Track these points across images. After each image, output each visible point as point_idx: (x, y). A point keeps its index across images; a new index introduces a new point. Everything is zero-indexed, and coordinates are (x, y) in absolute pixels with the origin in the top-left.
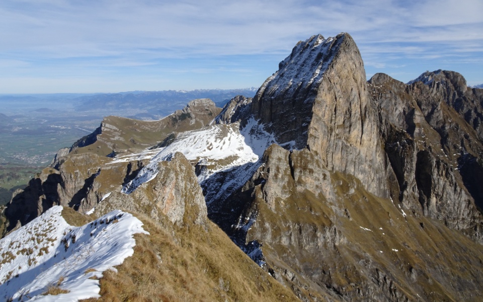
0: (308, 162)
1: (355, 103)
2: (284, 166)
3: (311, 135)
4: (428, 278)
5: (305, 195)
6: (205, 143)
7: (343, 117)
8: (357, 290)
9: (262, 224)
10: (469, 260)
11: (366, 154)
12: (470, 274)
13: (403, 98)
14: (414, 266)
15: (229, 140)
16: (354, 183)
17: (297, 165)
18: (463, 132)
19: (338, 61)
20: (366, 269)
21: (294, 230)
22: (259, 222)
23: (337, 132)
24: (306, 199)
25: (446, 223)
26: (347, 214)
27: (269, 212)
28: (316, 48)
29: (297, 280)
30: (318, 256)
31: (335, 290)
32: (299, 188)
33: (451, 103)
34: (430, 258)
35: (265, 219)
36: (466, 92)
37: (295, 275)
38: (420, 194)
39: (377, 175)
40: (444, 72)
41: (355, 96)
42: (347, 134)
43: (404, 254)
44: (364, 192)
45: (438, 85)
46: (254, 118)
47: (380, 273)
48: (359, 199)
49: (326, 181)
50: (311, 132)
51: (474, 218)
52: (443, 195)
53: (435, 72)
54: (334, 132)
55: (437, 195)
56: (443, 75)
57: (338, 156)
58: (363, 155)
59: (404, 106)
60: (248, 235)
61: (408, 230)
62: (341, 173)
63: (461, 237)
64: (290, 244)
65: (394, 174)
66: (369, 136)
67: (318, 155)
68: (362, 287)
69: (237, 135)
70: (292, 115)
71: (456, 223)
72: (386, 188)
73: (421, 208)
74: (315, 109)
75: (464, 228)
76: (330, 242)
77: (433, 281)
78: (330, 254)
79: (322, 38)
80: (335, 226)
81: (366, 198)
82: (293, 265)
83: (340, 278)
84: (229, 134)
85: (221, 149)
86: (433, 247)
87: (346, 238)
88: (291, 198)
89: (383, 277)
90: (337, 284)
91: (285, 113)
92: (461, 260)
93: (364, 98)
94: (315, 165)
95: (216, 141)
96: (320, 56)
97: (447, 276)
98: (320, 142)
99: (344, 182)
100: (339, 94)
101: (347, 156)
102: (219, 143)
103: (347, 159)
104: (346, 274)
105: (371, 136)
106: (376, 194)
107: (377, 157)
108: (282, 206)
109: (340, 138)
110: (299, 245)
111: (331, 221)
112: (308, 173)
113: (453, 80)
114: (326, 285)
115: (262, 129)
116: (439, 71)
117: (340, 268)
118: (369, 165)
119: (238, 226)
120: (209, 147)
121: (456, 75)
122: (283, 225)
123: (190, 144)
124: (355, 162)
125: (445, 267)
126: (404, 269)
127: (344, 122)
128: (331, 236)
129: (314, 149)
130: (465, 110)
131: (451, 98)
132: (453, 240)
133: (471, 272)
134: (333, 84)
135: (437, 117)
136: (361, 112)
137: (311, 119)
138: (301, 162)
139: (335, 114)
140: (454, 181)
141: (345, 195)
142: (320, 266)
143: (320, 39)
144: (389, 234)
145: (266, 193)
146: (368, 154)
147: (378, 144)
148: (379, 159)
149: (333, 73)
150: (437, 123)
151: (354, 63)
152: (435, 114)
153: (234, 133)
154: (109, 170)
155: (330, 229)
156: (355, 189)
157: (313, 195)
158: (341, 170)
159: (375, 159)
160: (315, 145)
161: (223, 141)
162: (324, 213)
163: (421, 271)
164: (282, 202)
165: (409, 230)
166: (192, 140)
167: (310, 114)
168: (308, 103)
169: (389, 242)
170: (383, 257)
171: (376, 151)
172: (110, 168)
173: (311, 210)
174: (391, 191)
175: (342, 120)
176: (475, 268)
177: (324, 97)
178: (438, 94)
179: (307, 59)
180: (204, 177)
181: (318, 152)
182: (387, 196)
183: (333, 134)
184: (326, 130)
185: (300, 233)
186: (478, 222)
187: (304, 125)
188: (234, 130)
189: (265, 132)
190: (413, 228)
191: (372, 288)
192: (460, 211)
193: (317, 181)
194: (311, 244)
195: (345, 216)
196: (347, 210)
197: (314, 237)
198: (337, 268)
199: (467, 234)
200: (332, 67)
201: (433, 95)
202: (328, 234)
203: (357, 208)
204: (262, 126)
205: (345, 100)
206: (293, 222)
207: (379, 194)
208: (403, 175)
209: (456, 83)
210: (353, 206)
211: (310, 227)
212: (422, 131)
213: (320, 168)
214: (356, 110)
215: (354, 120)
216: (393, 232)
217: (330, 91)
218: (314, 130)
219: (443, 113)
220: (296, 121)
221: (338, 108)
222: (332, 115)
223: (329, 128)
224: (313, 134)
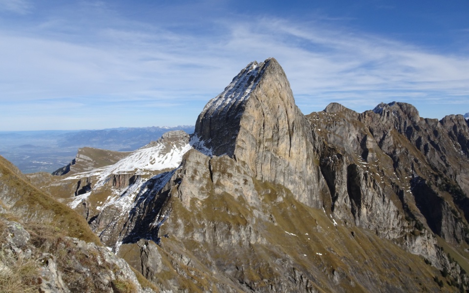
0: (227, 167)
1: (282, 119)
2: (203, 170)
3: (239, 146)
4: (350, 281)
5: (224, 197)
6: (149, 158)
7: (271, 131)
8: (270, 286)
9: (174, 220)
10: (398, 268)
11: (296, 166)
12: (398, 281)
13: (355, 126)
14: (336, 269)
15: (172, 155)
16: (283, 192)
17: (216, 170)
18: (412, 156)
19: (264, 81)
20: (283, 268)
21: (209, 228)
22: (172, 219)
23: (266, 145)
24: (223, 200)
25: (377, 233)
26: (272, 219)
27: (183, 210)
28: (250, 72)
29: (192, 265)
30: (232, 253)
31: (247, 285)
32: (218, 191)
33: (402, 131)
34: (358, 264)
35: (178, 215)
36: (419, 122)
37: (190, 260)
38: (352, 205)
39: (308, 186)
40: (398, 103)
41: (282, 112)
42: (275, 147)
43: (327, 257)
44: (293, 201)
45: (388, 113)
46: (196, 136)
47: (297, 272)
48: (287, 207)
49: (247, 186)
50: (239, 143)
51: (404, 228)
52: (372, 206)
53: (390, 104)
54: (262, 145)
55: (367, 206)
56: (398, 107)
57: (267, 166)
58: (292, 166)
59: (357, 133)
60: (160, 230)
61: (337, 238)
62: (271, 183)
63: (392, 246)
64: (204, 241)
65: (327, 186)
66: (297, 150)
67: (246, 165)
68: (275, 284)
69: (179, 151)
70: (226, 130)
71: (386, 232)
72: (318, 199)
73: (352, 218)
74: (243, 123)
75: (395, 237)
76: (246, 240)
77: (356, 284)
78: (245, 251)
79: (256, 63)
80: (250, 225)
81: (294, 206)
82: (204, 259)
83: (253, 274)
84: (172, 150)
85: (163, 163)
86: (362, 254)
87: (265, 239)
88: (208, 199)
89: (300, 276)
90: (249, 279)
91: (220, 129)
92: (390, 267)
93: (290, 115)
94: (234, 170)
95: (159, 157)
96: (251, 78)
97: (375, 281)
98: (248, 153)
99: (272, 190)
100: (267, 110)
101: (276, 167)
102: (162, 158)
103: (276, 170)
104: (260, 270)
105: (300, 150)
106: (308, 204)
107: (308, 170)
108: (199, 206)
109: (269, 151)
110: (214, 243)
111: (246, 221)
112: (227, 177)
113: (406, 111)
114: (239, 280)
115: (202, 145)
116: (393, 103)
117: (254, 264)
118: (300, 176)
119: (155, 224)
120: (152, 161)
121: (409, 107)
122: (197, 222)
123: (136, 160)
124: (284, 173)
125: (373, 273)
126: (327, 272)
127: (273, 136)
128: (247, 235)
129: (242, 159)
130: (416, 137)
131: (402, 126)
132: (383, 248)
133: (399, 279)
134: (261, 102)
135: (389, 143)
136: (289, 127)
137: (239, 131)
138: (220, 167)
139: (264, 129)
140: (381, 192)
141: (273, 203)
142: (233, 262)
143: (255, 65)
144: (315, 239)
145: (181, 193)
146: (297, 166)
147: (308, 158)
148: (310, 172)
149: (260, 92)
150: (388, 148)
151: (279, 84)
152: (386, 140)
153: (177, 149)
154: (58, 186)
155: (245, 228)
156: (283, 198)
157: (231, 197)
158: (271, 180)
159: (305, 171)
160: (243, 156)
161: (165, 157)
162: (240, 214)
163: (344, 274)
164: (199, 202)
165: (339, 238)
166: (138, 156)
167: (238, 128)
168: (237, 118)
169: (313, 246)
170: (306, 259)
171: (307, 164)
172: (59, 184)
173: (227, 210)
174: (323, 203)
175: (271, 134)
176: (404, 275)
177: (251, 112)
178: (389, 122)
179: (242, 82)
180: (137, 185)
181: (246, 162)
182: (320, 206)
183: (262, 146)
184: (255, 143)
185: (215, 230)
186: (407, 232)
187: (233, 137)
188: (177, 147)
189: (205, 147)
190: (343, 236)
191: (286, 285)
192: (390, 221)
193: (236, 185)
194: (225, 241)
195: (270, 221)
196: (272, 215)
197: (228, 235)
198: (250, 264)
199: (398, 243)
200: (259, 86)
201: (384, 123)
202: (243, 233)
203: (284, 215)
204: (203, 142)
205: (273, 116)
206: (208, 220)
207: (311, 204)
208: (335, 187)
209: (410, 113)
210: (281, 213)
211: (225, 226)
212: (375, 156)
213: (241, 174)
214: (284, 125)
215: (282, 134)
216: (319, 238)
217: (257, 107)
218: (241, 142)
219: (394, 139)
220: (228, 135)
221: (266, 123)
222: (260, 129)
223: (258, 141)
224: (241, 146)
